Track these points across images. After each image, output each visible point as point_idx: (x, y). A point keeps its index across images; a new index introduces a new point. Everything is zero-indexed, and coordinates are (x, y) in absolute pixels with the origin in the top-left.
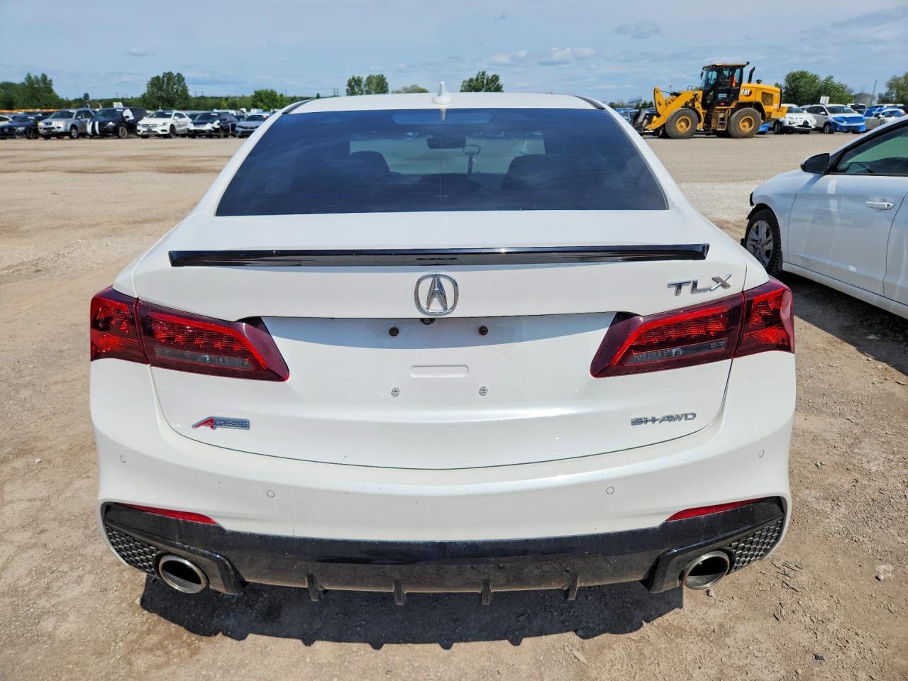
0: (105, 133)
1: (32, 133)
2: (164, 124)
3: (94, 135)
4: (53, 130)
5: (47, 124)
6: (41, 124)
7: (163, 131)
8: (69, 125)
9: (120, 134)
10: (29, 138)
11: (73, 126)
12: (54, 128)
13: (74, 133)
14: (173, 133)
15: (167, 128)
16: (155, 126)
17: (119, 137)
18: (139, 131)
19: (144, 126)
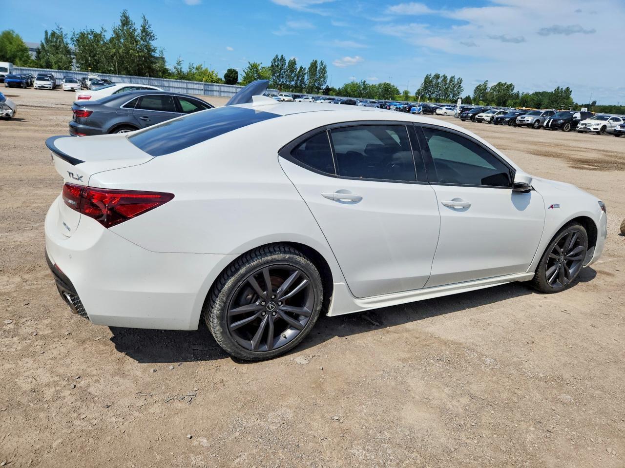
0: (555, 127)
1: (512, 122)
2: (598, 125)
3: (547, 128)
4: (524, 122)
5: (522, 118)
6: (519, 118)
7: (594, 129)
8: (535, 120)
9: (565, 128)
10: (509, 125)
11: (538, 121)
12: (525, 121)
13: (536, 125)
14: (603, 131)
15: (599, 127)
16: (591, 125)
17: (564, 131)
18: (578, 127)
19: (582, 124)
